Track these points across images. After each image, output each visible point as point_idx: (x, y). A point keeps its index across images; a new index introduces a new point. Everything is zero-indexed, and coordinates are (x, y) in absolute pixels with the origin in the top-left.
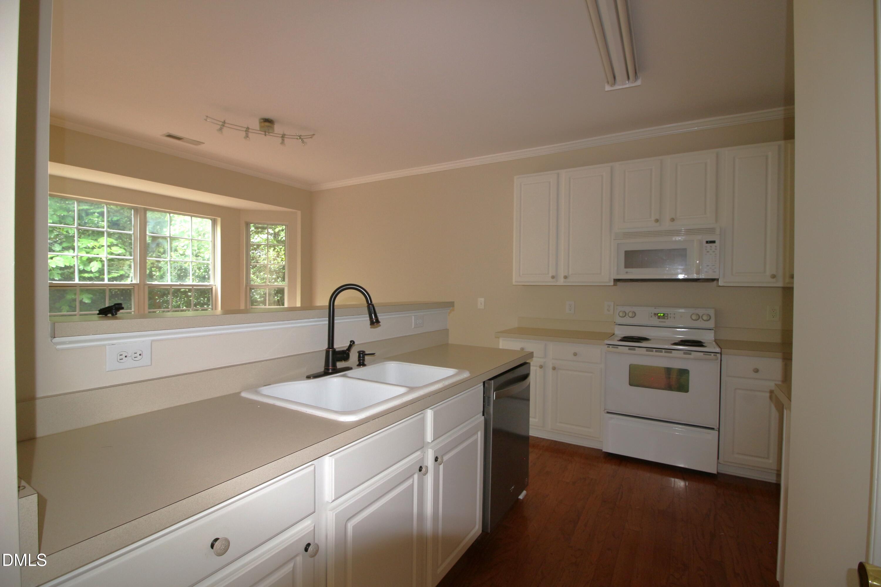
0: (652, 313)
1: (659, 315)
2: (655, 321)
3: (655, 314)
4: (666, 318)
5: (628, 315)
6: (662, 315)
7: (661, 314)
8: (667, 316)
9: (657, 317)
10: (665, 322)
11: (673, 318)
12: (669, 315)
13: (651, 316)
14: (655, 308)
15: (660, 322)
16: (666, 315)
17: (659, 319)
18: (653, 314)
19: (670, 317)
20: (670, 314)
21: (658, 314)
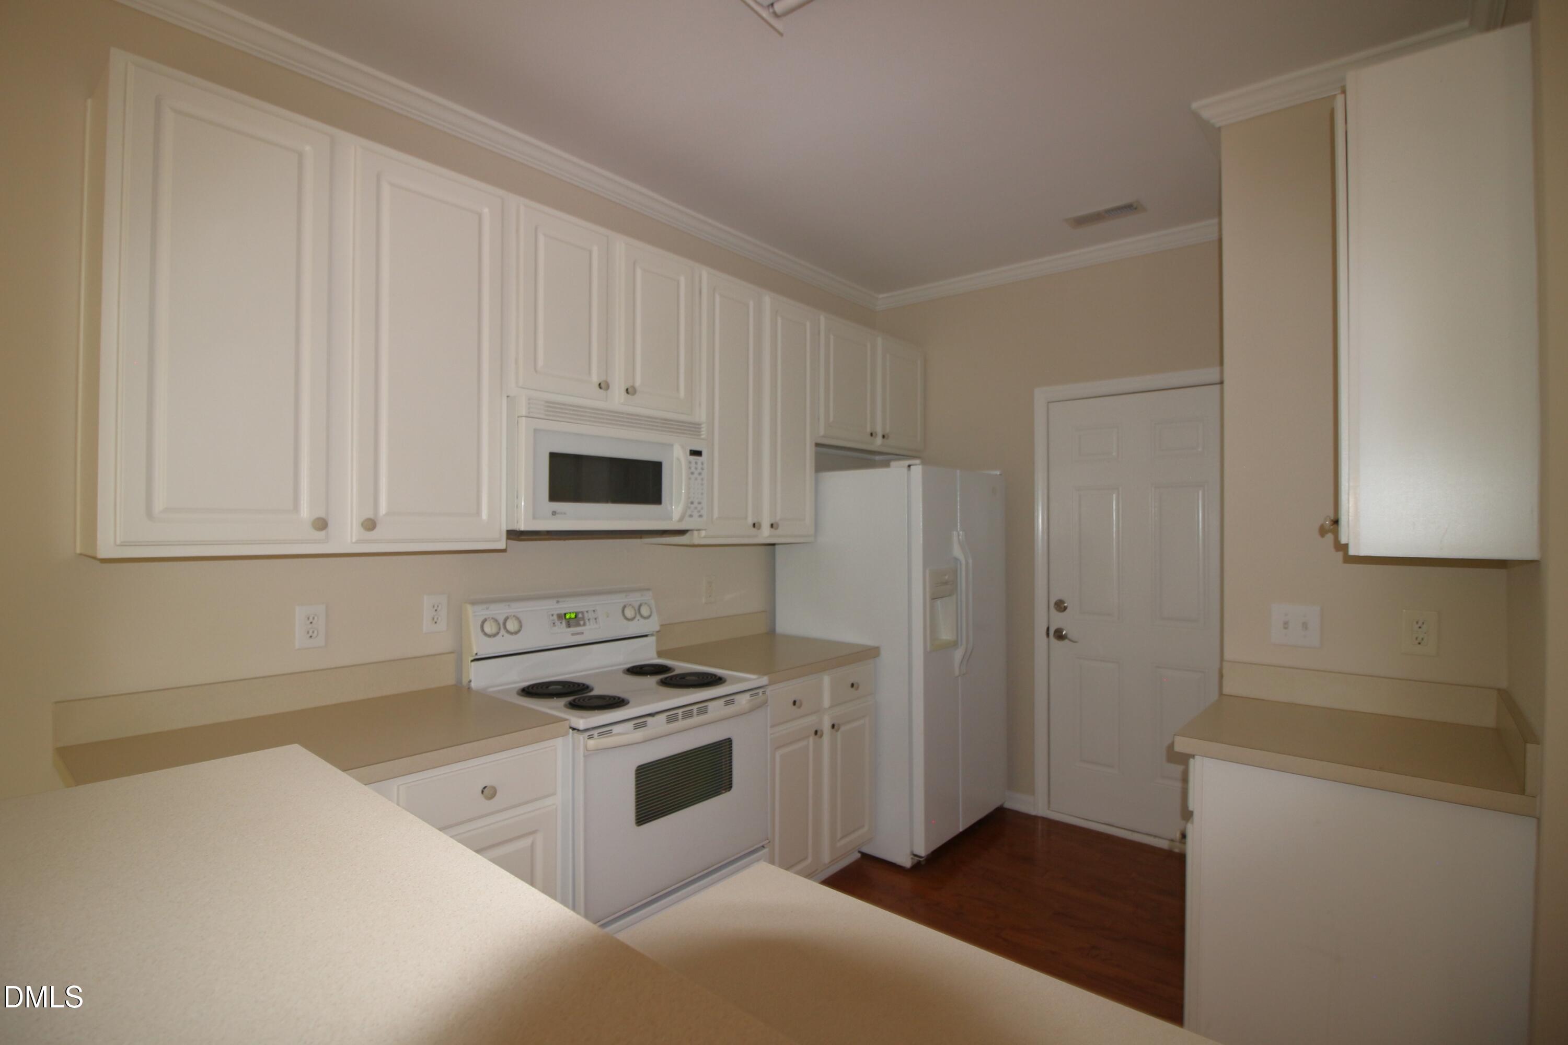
0: (552, 615)
1: (568, 616)
2: (565, 635)
3: (562, 617)
4: (582, 623)
5: (505, 628)
6: (573, 616)
7: (570, 613)
8: (583, 618)
9: (564, 622)
10: (582, 633)
11: (594, 621)
12: (586, 615)
13: (554, 623)
14: (558, 602)
15: (573, 634)
16: (580, 615)
17: (569, 627)
18: (555, 617)
19: (589, 620)
20: (587, 612)
21: (565, 614)
